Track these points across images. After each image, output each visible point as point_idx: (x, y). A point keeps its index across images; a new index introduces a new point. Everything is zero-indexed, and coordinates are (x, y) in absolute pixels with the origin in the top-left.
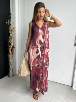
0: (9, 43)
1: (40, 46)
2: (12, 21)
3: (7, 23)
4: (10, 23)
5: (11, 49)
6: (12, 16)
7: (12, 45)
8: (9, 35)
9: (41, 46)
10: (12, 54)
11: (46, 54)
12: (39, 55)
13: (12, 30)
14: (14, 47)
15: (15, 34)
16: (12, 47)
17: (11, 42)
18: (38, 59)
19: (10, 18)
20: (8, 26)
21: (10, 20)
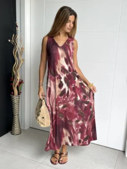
0: (13, 75)
1: (63, 76)
2: (18, 37)
3: (9, 41)
4: (15, 41)
5: (16, 85)
6: (18, 29)
7: (19, 78)
8: (14, 61)
9: (65, 76)
10: (19, 94)
13: (19, 53)
14: (21, 82)
15: (24, 60)
16: (18, 81)
17: (17, 74)
18: (62, 97)
19: (15, 32)
20: (12, 46)
21: (15, 35)
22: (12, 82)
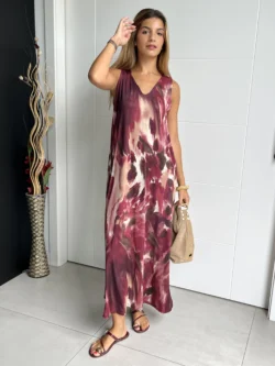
0: (29, 152)
1: (140, 157)
2: (40, 70)
3: (21, 78)
4: (33, 80)
5: (38, 173)
6: (40, 53)
7: (42, 158)
8: (31, 121)
9: (144, 156)
10: (43, 192)
11: (164, 185)
12: (137, 186)
13: (42, 105)
14: (48, 167)
15: (52, 119)
16: (41, 165)
19: (34, 60)
20: (28, 90)
21: (33, 66)
22: (28, 166)
